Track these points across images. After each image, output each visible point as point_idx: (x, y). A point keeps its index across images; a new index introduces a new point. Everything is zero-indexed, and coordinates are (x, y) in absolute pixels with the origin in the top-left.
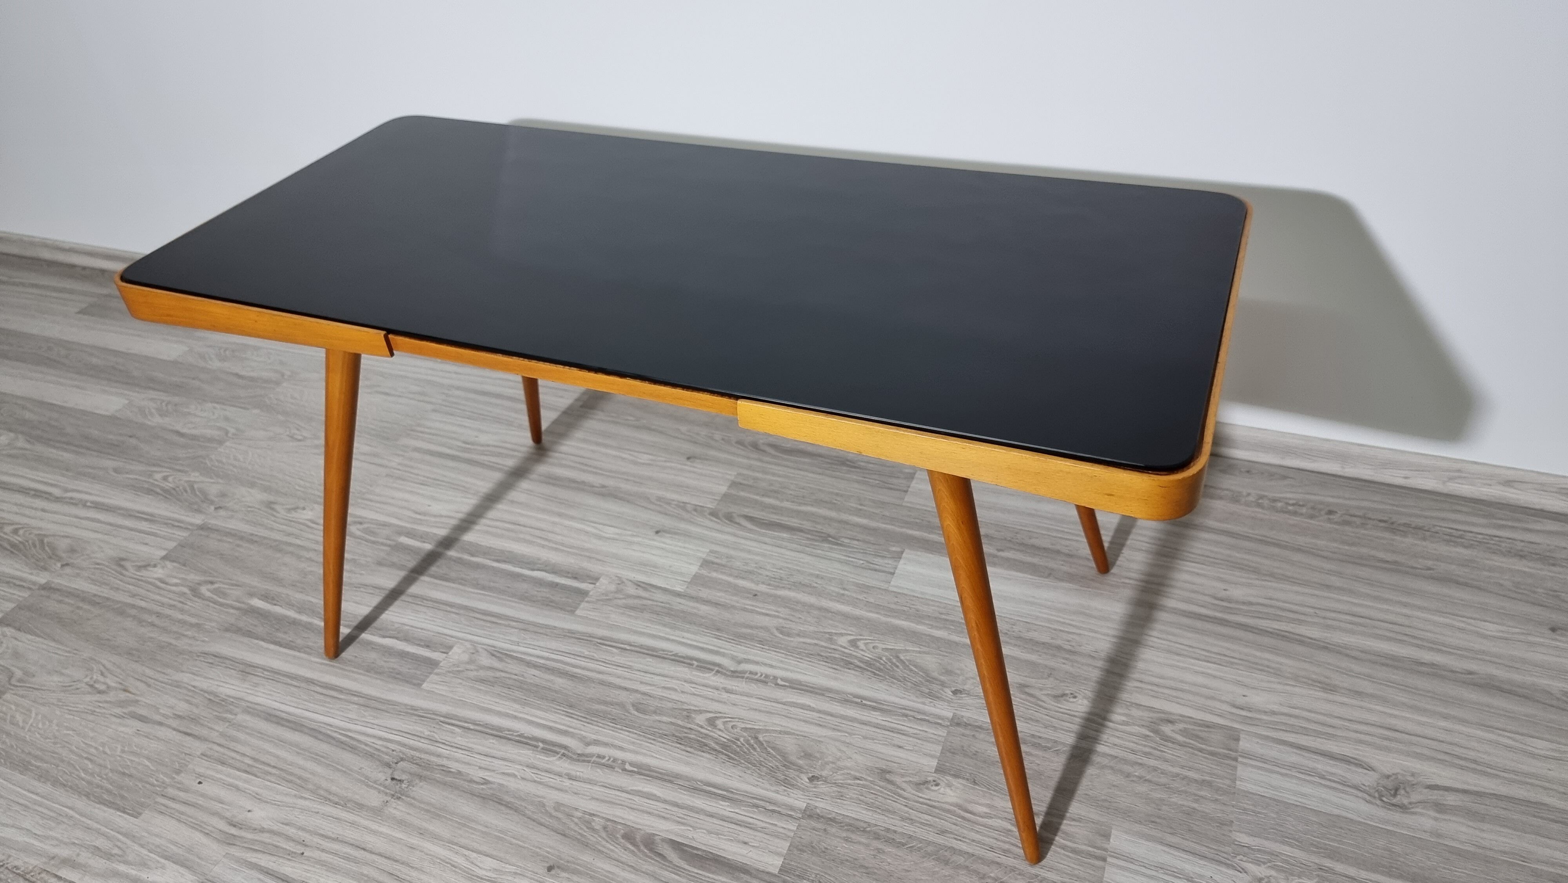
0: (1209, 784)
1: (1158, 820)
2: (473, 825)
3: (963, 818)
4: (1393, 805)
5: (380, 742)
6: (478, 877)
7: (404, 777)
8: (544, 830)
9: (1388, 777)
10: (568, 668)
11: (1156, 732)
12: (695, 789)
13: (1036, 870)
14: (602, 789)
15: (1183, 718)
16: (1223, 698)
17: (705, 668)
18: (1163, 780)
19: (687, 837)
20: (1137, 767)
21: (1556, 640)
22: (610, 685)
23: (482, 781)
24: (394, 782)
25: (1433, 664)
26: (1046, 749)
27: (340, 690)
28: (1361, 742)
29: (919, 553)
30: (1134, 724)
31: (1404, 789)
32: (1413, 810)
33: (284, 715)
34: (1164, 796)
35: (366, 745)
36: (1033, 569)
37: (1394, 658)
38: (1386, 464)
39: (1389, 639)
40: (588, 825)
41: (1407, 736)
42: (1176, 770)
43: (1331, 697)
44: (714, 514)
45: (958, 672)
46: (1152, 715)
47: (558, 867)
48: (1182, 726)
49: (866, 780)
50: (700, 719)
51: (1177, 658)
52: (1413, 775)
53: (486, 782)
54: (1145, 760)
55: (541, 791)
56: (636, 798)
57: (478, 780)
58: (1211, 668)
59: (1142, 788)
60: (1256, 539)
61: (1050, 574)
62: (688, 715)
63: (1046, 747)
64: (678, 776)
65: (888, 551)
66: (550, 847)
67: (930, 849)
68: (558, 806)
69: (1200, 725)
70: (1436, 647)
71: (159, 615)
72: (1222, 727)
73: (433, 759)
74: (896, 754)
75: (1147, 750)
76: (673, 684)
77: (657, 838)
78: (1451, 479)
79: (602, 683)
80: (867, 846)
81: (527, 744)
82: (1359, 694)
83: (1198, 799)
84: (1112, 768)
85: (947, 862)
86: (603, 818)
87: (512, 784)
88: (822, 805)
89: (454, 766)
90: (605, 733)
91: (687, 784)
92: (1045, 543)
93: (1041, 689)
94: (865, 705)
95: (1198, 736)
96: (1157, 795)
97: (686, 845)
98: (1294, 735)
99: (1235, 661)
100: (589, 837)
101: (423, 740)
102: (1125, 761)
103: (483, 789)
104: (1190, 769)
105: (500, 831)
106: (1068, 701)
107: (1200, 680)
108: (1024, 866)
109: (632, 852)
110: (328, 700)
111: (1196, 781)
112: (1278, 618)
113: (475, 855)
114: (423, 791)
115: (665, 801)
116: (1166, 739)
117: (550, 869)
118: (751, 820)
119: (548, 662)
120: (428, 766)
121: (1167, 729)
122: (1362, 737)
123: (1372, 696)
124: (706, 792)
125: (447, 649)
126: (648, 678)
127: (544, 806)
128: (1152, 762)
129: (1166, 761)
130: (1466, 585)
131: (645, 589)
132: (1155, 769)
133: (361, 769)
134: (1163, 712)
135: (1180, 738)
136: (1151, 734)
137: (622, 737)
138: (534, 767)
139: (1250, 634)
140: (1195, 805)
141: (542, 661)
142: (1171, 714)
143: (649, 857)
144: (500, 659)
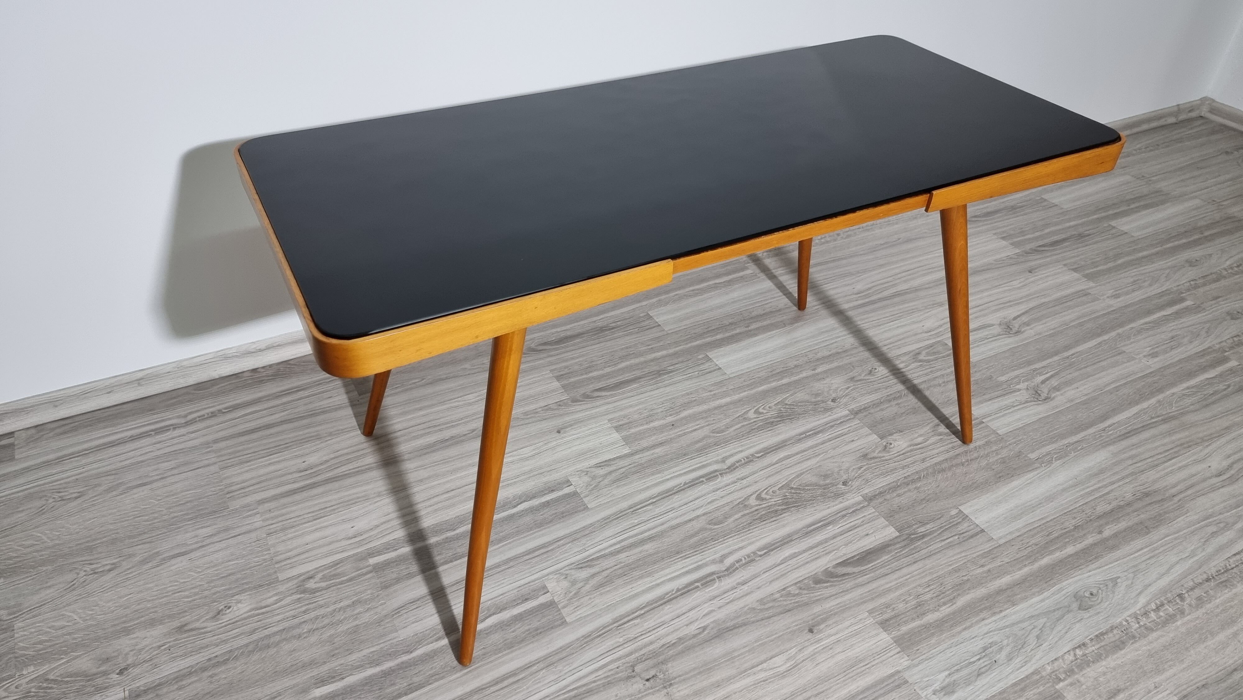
2: (736, 654)
3: (919, 448)
4: (1016, 333)
5: (600, 673)
6: (786, 671)
7: (652, 673)
8: (775, 618)
10: (640, 537)
12: (807, 533)
13: (972, 446)
14: (767, 574)
17: (712, 477)
19: (842, 556)
22: (678, 526)
23: (701, 630)
24: (652, 681)
27: (513, 674)
29: (716, 351)
30: (909, 364)
31: (1010, 324)
32: (1022, 331)
35: (594, 682)
36: (773, 327)
40: (789, 594)
44: (574, 400)
47: (813, 626)
49: (863, 466)
50: (753, 501)
53: (704, 628)
55: (741, 603)
56: (790, 562)
57: (697, 632)
58: (898, 323)
62: (743, 504)
64: (790, 535)
65: (700, 359)
66: (793, 622)
67: (930, 471)
68: (761, 601)
73: (651, 648)
74: (854, 446)
76: (708, 498)
77: (830, 569)
79: (673, 528)
80: (909, 490)
81: (689, 591)
85: (943, 470)
86: (792, 585)
87: (720, 615)
88: (867, 491)
89: (672, 638)
90: (720, 549)
91: (800, 535)
93: (861, 375)
94: (810, 435)
97: (847, 560)
100: (801, 599)
101: (626, 646)
103: (709, 633)
105: (756, 642)
106: (876, 372)
108: (965, 448)
109: (831, 586)
110: (515, 686)
112: (886, 288)
114: (676, 668)
115: (805, 551)
117: (810, 631)
118: (852, 524)
119: (623, 544)
120: (655, 654)
124: (814, 530)
125: (544, 589)
126: (692, 506)
127: (754, 609)
131: (606, 466)
133: (616, 696)
137: (731, 543)
138: (715, 597)
141: (618, 546)
143: (841, 581)
144: (590, 566)
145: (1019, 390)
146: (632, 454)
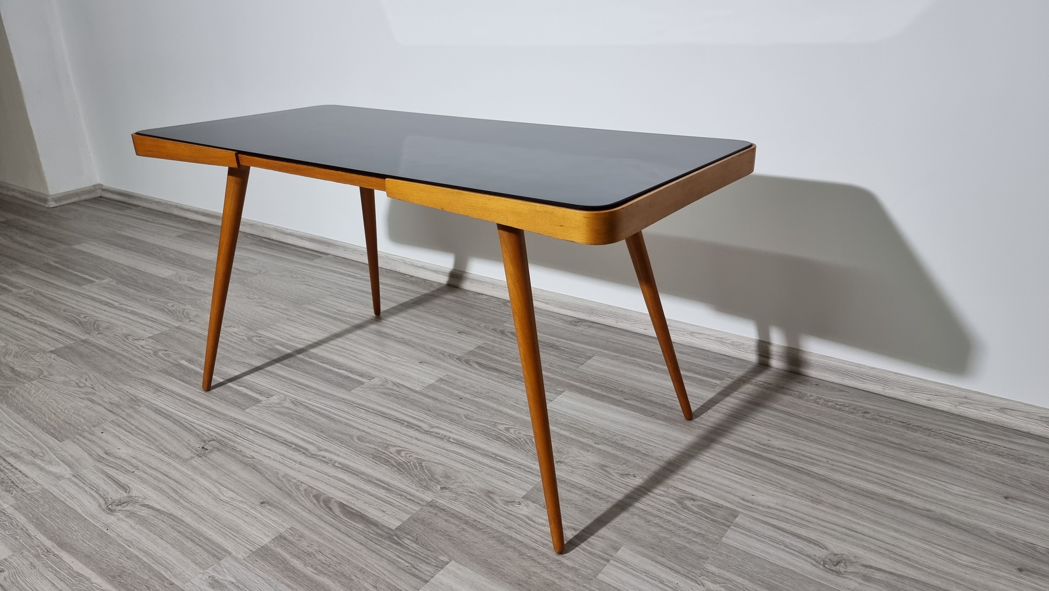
0: (703, 536)
1: (656, 548)
2: (232, 475)
3: (527, 523)
4: (832, 571)
5: (207, 431)
6: (220, 499)
7: (209, 448)
8: (271, 485)
9: (836, 555)
10: (331, 415)
11: (680, 503)
12: (370, 481)
13: (560, 558)
14: (315, 472)
15: (703, 499)
16: (737, 494)
17: (410, 427)
18: (672, 528)
19: (351, 503)
20: (657, 518)
21: (1007, 504)
22: (350, 426)
23: (251, 457)
24: (203, 449)
25: (902, 501)
26: (601, 499)
27: (200, 405)
28: (825, 533)
29: (574, 394)
30: (667, 497)
31: (845, 563)
32: (845, 576)
33: (165, 411)
34: (668, 536)
35: (199, 431)
36: (643, 411)
37: (873, 493)
38: (914, 389)
39: (874, 483)
40: (297, 487)
41: (861, 536)
42: (684, 525)
43: (815, 506)
44: (459, 359)
45: (566, 453)
46: (682, 494)
47: (268, 503)
48: (700, 503)
49: (476, 494)
50: (393, 450)
51: (716, 468)
52: (855, 557)
53: (253, 458)
54: (665, 516)
55: (280, 467)
56: (332, 480)
57: (249, 456)
58: (737, 478)
59: (653, 529)
60: (804, 418)
61: (653, 415)
62: (387, 446)
63: (601, 498)
64: (363, 473)
65: (555, 390)
66: (269, 493)
67: (496, 535)
68: (286, 475)
69: (713, 505)
70: (909, 493)
71: (131, 360)
72: (727, 508)
73: (231, 443)
74: (503, 485)
75: (669, 511)
76: (387, 431)
77: (333, 500)
79: (346, 424)
80: (458, 526)
81: (286, 444)
82: (837, 508)
83: (690, 542)
84: (640, 516)
85: (503, 543)
86: (308, 485)
87: (266, 461)
88: (441, 502)
89: (239, 448)
90: (333, 447)
91: (365, 478)
92: (659, 400)
93: (614, 469)
94: (497, 459)
95: (709, 510)
96: (662, 535)
97: (348, 506)
98: (777, 521)
99: (756, 477)
100: (294, 492)
101: (230, 434)
102: (651, 514)
103: (249, 461)
104: (694, 526)
105: (246, 481)
106: (629, 478)
107: (727, 482)
108: (553, 554)
109: (315, 504)
110: (192, 408)
111: (694, 532)
112: (799, 460)
113: (225, 489)
114: (217, 457)
115: (348, 484)
116: (686, 508)
117: (262, 503)
118: (394, 501)
119: (322, 411)
120: (226, 445)
121: (688, 503)
122: (827, 530)
123: (846, 510)
124: (375, 483)
125: (269, 396)
126: (374, 426)
127: (277, 473)
128: (669, 518)
129: (679, 518)
130: (949, 464)
131: (398, 386)
132: (669, 521)
133: (189, 441)
134: (691, 494)
135: (695, 509)
136: (677, 504)
137: (343, 450)
138: (283, 456)
139: (773, 464)
140: (687, 545)
141: (319, 410)
142: (694, 495)
143: (323, 508)
144: (296, 405)
145: (703, 585)
146: (416, 392)
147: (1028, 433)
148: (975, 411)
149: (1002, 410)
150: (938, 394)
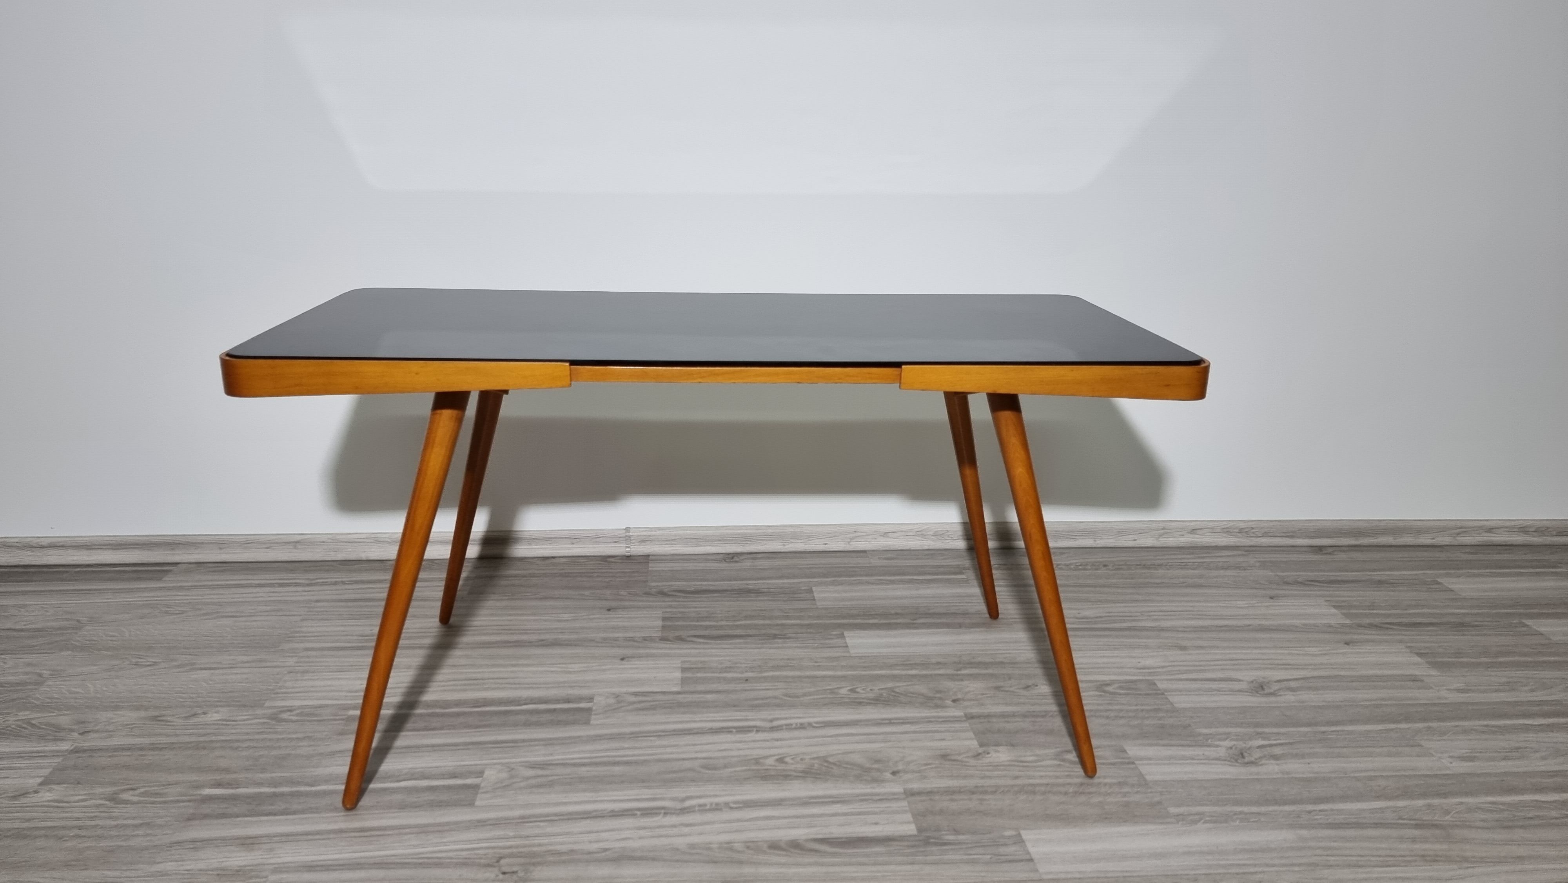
0: (1160, 710)
1: (1147, 735)
3: (1023, 766)
4: (1267, 694)
5: (465, 853)
7: (514, 869)
8: (694, 864)
9: (1252, 682)
10: (616, 759)
11: (1104, 692)
12: (804, 803)
13: (1097, 781)
14: (722, 825)
16: (1128, 667)
17: (744, 731)
18: (1132, 714)
19: (825, 834)
20: (1111, 712)
22: (668, 760)
23: (600, 850)
24: (507, 876)
25: (1225, 626)
26: (1043, 717)
28: (1223, 670)
29: (856, 632)
31: (1265, 686)
32: (1279, 694)
34: (1139, 722)
35: (451, 858)
36: (948, 626)
37: (1202, 627)
38: (1120, 533)
39: (1193, 619)
40: (731, 849)
41: (1244, 662)
42: (1135, 708)
43: (1187, 652)
44: (663, 639)
45: (946, 690)
46: (1094, 684)
48: (1116, 685)
49: (934, 764)
52: (1264, 678)
53: (606, 850)
54: (1111, 708)
56: (759, 822)
57: (596, 850)
58: (1108, 653)
59: (1122, 722)
61: (960, 626)
62: (757, 761)
64: (782, 800)
65: (831, 635)
67: (1016, 789)
68: (690, 846)
69: (1128, 683)
72: (1140, 681)
73: (535, 849)
75: (1108, 702)
76: (723, 747)
77: (800, 841)
78: (1160, 536)
79: (660, 760)
80: (969, 800)
81: (622, 815)
82: (1201, 647)
83: (1159, 719)
85: (1034, 793)
86: (741, 842)
88: (915, 786)
89: (564, 847)
90: (693, 790)
91: (794, 803)
92: (942, 610)
93: (1011, 687)
94: (895, 723)
95: (1131, 689)
96: (1134, 723)
97: (828, 839)
98: (1184, 675)
99: (1119, 647)
100: (739, 856)
103: (606, 855)
104: (1142, 705)
105: (649, 877)
106: (1034, 689)
107: (1105, 660)
109: (786, 855)
111: (1151, 710)
112: (1124, 621)
114: (547, 873)
115: (785, 818)
116: (1111, 693)
118: (868, 810)
119: (593, 760)
120: (534, 855)
121: (1109, 689)
122: (1221, 667)
123: (1208, 647)
124: (815, 803)
125: (480, 774)
126: (698, 748)
129: (1120, 704)
130: (1208, 587)
131: (644, 696)
132: (1121, 710)
133: (460, 876)
134: (1100, 681)
135: (1122, 692)
136: (1103, 694)
137: (710, 789)
140: (1162, 722)
141: (585, 761)
142: (1103, 681)
143: (805, 854)
144: (542, 769)
145: (1218, 747)
146: (679, 693)
147: (1216, 547)
148: (1173, 539)
149: (1193, 531)
150: (1141, 532)
